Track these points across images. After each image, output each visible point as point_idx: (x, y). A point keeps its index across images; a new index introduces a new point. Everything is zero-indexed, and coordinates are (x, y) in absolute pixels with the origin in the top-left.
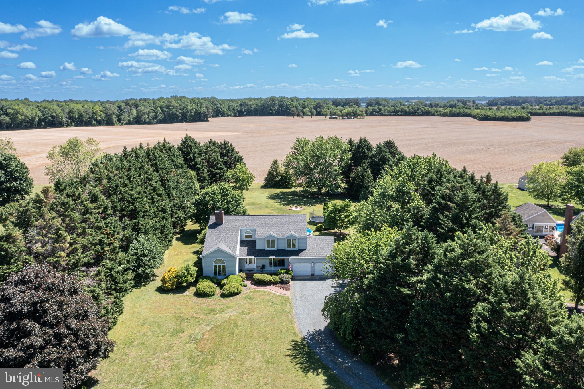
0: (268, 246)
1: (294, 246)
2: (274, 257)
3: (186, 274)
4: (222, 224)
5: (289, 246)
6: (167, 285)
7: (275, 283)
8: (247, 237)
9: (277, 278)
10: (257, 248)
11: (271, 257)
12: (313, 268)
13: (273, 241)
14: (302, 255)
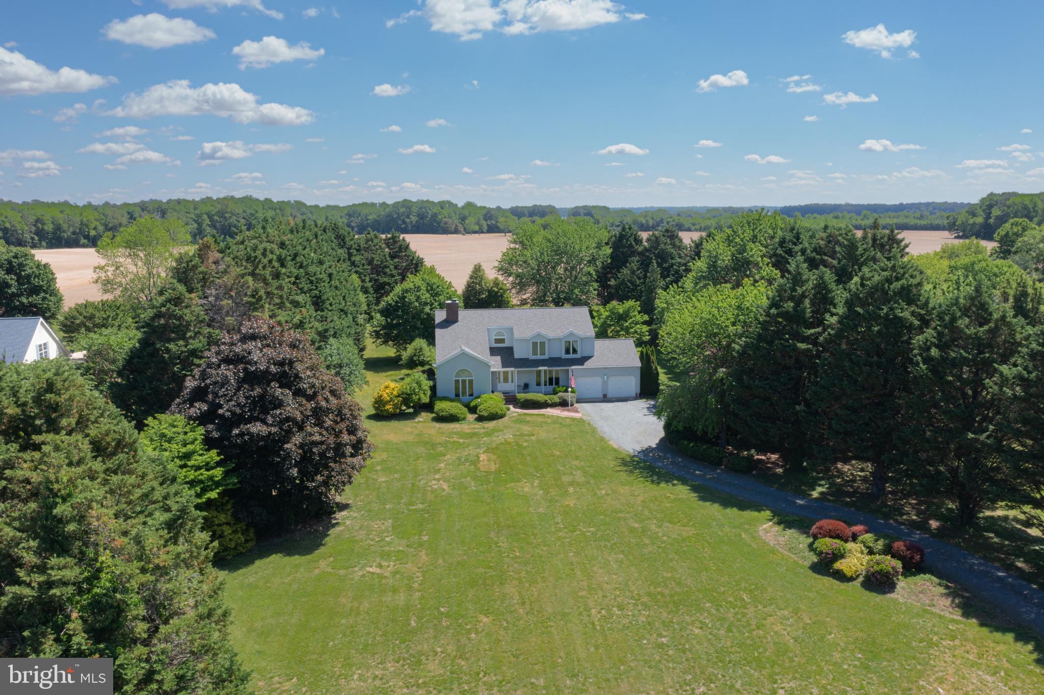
0: (535, 353)
1: (575, 351)
2: (546, 368)
3: (417, 390)
4: (456, 321)
5: (567, 352)
6: (387, 407)
7: (553, 405)
8: (497, 341)
9: (556, 399)
10: (517, 355)
11: (540, 368)
12: (605, 384)
13: (543, 344)
14: (588, 364)
